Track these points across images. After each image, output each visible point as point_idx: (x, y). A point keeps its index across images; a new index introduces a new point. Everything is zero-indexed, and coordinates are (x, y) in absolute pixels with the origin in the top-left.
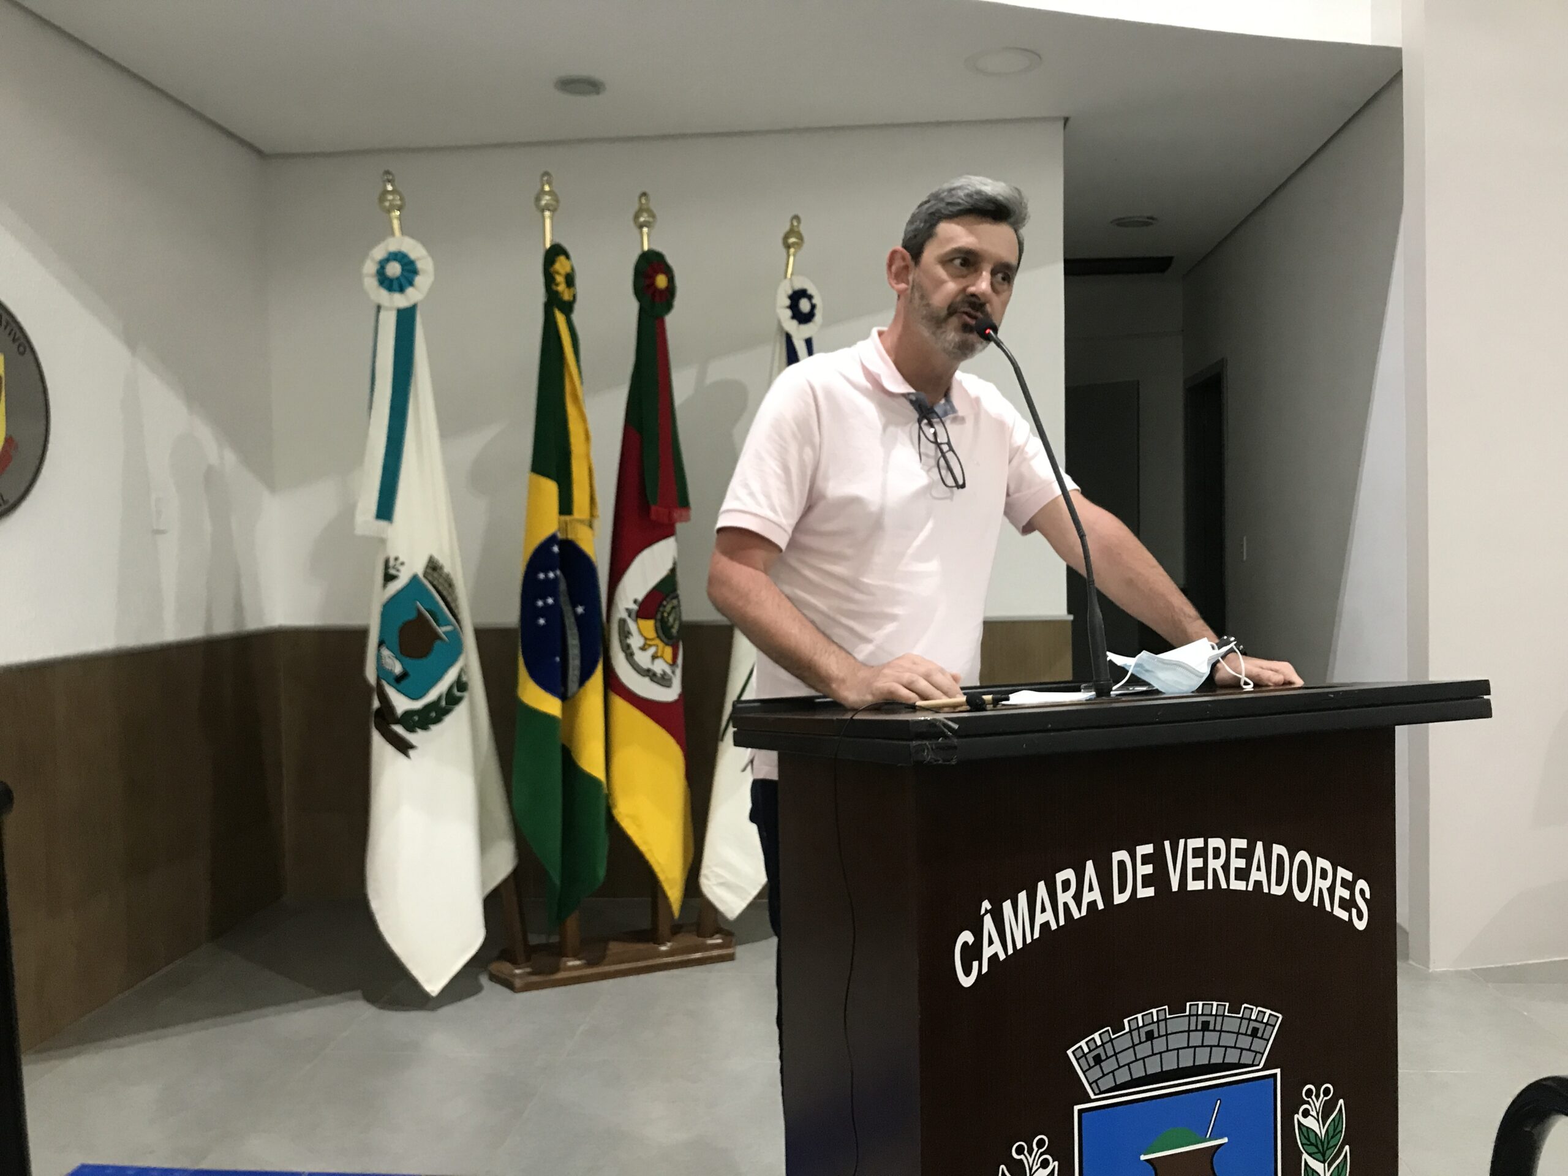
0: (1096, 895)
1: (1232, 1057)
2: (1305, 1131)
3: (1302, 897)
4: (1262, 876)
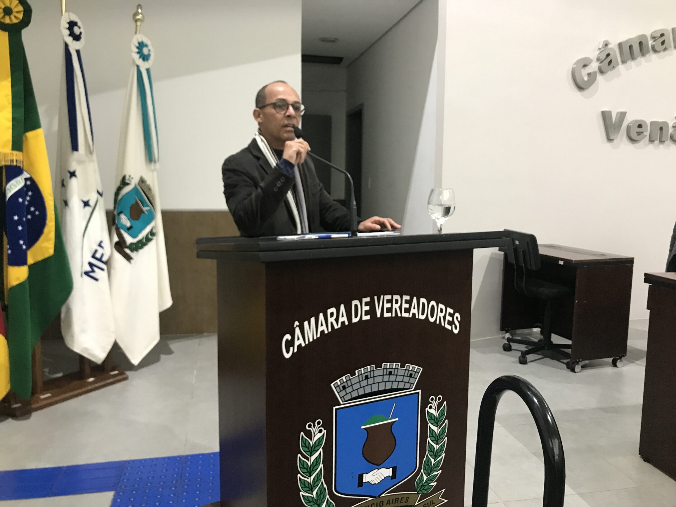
0: (345, 319)
1: (401, 385)
2: (430, 415)
3: (432, 320)
4: (415, 311)
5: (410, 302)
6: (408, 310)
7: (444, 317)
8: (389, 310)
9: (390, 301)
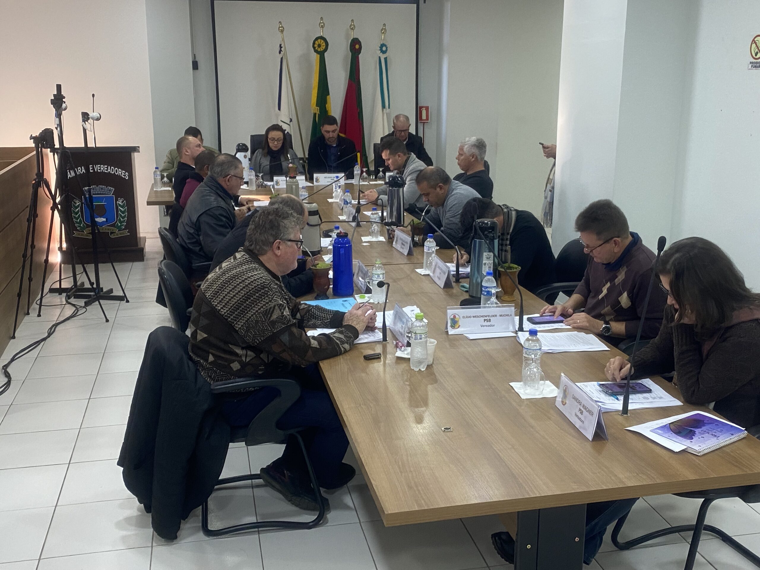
1: (107, 193)
2: (119, 204)
3: (117, 174)
4: (110, 171)
5: (107, 168)
6: (107, 170)
7: (122, 173)
8: (100, 169)
9: (100, 167)
